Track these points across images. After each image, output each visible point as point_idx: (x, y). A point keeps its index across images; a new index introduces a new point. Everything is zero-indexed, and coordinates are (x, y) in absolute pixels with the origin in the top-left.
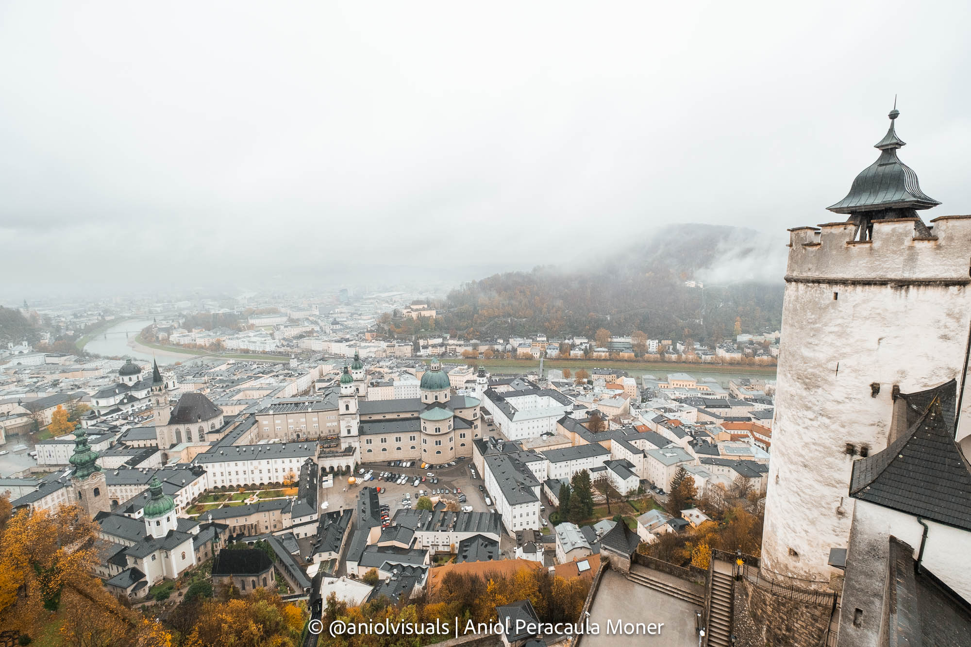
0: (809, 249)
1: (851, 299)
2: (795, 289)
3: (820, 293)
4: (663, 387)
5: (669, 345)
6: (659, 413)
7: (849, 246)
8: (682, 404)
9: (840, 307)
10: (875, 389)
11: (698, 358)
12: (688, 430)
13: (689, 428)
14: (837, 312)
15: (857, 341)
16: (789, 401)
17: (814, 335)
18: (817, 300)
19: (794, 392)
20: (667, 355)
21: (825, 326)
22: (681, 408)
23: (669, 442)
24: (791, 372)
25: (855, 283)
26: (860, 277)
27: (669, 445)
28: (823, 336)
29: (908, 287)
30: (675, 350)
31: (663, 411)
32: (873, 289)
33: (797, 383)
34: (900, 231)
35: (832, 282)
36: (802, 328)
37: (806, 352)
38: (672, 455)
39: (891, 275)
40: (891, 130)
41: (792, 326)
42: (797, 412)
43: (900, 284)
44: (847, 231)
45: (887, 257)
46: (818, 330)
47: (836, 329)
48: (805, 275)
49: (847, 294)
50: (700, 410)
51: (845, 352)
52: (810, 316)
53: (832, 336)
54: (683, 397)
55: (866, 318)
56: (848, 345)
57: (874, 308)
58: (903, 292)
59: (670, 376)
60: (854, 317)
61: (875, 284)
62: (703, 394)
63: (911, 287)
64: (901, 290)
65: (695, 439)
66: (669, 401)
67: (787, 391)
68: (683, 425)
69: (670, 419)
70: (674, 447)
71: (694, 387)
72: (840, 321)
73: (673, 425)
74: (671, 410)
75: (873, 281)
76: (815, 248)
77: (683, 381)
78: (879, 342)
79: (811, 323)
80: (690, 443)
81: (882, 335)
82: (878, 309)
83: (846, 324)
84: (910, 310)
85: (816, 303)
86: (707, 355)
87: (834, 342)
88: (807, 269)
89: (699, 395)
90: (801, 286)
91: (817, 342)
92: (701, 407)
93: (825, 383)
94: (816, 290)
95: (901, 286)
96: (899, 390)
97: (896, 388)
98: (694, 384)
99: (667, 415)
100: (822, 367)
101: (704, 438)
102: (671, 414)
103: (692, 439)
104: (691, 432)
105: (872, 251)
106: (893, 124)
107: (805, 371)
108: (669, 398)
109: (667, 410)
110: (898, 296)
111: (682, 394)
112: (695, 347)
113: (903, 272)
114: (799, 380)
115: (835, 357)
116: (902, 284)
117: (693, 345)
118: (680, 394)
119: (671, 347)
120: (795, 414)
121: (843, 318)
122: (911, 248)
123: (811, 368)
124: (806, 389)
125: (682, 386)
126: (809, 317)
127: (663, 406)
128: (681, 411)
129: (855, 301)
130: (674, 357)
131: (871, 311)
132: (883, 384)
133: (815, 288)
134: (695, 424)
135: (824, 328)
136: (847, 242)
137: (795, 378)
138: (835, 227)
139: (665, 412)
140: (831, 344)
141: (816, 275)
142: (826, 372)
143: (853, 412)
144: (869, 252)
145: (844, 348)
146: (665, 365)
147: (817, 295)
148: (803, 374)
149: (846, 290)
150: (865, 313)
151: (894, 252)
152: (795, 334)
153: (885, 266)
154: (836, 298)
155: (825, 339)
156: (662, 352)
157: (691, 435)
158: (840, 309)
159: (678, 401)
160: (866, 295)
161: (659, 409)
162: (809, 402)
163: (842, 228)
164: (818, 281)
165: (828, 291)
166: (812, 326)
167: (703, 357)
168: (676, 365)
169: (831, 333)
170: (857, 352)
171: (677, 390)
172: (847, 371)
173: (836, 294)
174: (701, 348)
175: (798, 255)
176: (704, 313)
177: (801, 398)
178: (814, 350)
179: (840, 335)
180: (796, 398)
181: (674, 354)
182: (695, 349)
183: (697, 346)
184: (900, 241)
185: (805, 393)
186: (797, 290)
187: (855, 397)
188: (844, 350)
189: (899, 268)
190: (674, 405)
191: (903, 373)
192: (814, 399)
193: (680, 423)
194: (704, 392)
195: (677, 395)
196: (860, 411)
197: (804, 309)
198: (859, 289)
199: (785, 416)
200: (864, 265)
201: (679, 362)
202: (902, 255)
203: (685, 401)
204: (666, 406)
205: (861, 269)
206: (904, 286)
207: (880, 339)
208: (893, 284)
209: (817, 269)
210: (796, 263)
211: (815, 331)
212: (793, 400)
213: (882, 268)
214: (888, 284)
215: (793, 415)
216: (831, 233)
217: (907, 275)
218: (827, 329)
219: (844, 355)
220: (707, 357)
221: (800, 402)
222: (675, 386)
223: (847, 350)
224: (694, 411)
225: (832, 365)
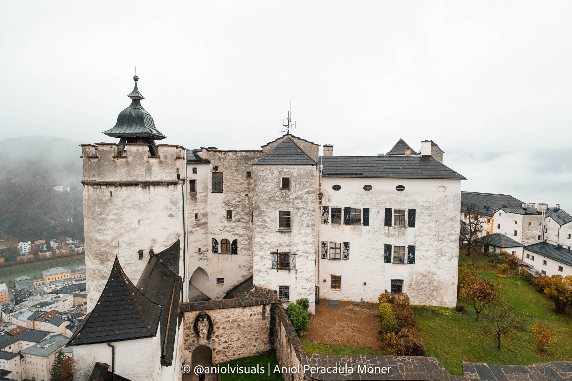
0: (93, 160)
1: (120, 196)
2: (87, 190)
3: (102, 192)
4: (38, 284)
5: (42, 244)
6: (35, 310)
7: (115, 159)
8: (58, 295)
9: (115, 201)
10: (141, 254)
11: (71, 252)
12: (65, 316)
13: (66, 314)
14: (113, 205)
15: (127, 223)
16: (93, 275)
17: (102, 223)
18: (100, 197)
19: (94, 268)
20: (40, 254)
21: (108, 216)
22: (57, 299)
23: (46, 333)
24: (91, 253)
25: (122, 184)
26: (123, 181)
27: (47, 337)
28: (107, 223)
29: (149, 187)
30: (49, 248)
31: (39, 306)
32: (132, 188)
33: (96, 260)
34: (141, 151)
35: (108, 184)
36: (94, 219)
37: (99, 237)
38: (50, 344)
39: (140, 179)
40: (136, 88)
41: (88, 218)
42: (98, 283)
43: (145, 185)
44: (112, 149)
45: (137, 168)
46: (103, 219)
47: (114, 217)
48: (92, 179)
49: (118, 192)
50: (75, 296)
51: (121, 232)
52: (99, 210)
53: (113, 223)
54: (59, 288)
55: (130, 208)
56: (122, 227)
57: (133, 201)
58: (147, 189)
59: (44, 273)
60: (123, 208)
61: (132, 185)
62: (77, 281)
63: (151, 186)
64: (146, 189)
65: (72, 321)
66: (46, 296)
67: (91, 269)
68: (60, 313)
69: (47, 312)
70: (52, 337)
71: (69, 277)
72: (116, 211)
73: (50, 316)
74: (47, 304)
75: (130, 183)
76: (96, 160)
77: (58, 274)
78: (139, 223)
79: (99, 214)
80: (67, 327)
81: (140, 218)
82: (136, 201)
83: (119, 213)
84: (152, 200)
85: (100, 200)
86: (79, 247)
87: (114, 226)
88: (92, 175)
89: (74, 283)
90: (91, 188)
91: (104, 228)
92: (76, 292)
93: (112, 257)
94: (99, 190)
95: (146, 186)
96: (153, 252)
97: (151, 251)
98: (69, 274)
99: (44, 309)
100: (109, 245)
101: (80, 318)
102: (47, 307)
103: (69, 323)
104: (68, 317)
105: (128, 163)
106: (136, 84)
107: (99, 251)
108: (45, 293)
109: (43, 305)
110: (145, 192)
111: (58, 286)
112: (68, 242)
113: (146, 177)
114: (97, 258)
115: (115, 237)
116: (146, 185)
117: (66, 240)
118: (56, 286)
119: (45, 246)
120: (97, 284)
121: (117, 209)
122: (148, 162)
123: (103, 247)
124: (101, 264)
125: (57, 279)
126: (97, 210)
127: (39, 302)
128: (57, 301)
129: (123, 197)
130: (48, 254)
131: (132, 203)
132: (145, 249)
133: (99, 189)
134: (72, 309)
135: (107, 217)
136: (113, 157)
137: (94, 257)
138: (105, 146)
139: (41, 307)
140: (113, 228)
141: (97, 179)
142: (112, 249)
143: (131, 272)
144: (126, 164)
145: (120, 230)
146: (39, 263)
147: (100, 194)
148: (98, 253)
149: (117, 190)
150: (129, 205)
151: (140, 165)
152: (90, 224)
153: (136, 173)
154: (112, 195)
155: (108, 225)
156: (35, 251)
157: (69, 320)
158: (115, 203)
159: (55, 293)
160: (128, 192)
161: (35, 306)
162: (104, 273)
163: (109, 147)
164: (99, 184)
165: (106, 191)
166: (100, 217)
167: (76, 249)
168: (50, 261)
169: (111, 220)
170: (128, 232)
171: (53, 283)
172: (124, 245)
173: (111, 192)
174: (73, 242)
175: (86, 165)
176: (73, 213)
177: (100, 271)
178: (103, 234)
179: (117, 221)
180: (96, 272)
181: (48, 251)
182: (68, 244)
183: (70, 241)
184: (142, 158)
185: (101, 267)
186: (88, 191)
187: (130, 262)
188: (121, 231)
189: (143, 174)
190: (49, 298)
191: (154, 241)
192: (107, 270)
193: (58, 312)
194: (78, 279)
195: (53, 287)
196: (135, 271)
197: (93, 205)
198: (124, 188)
199: (92, 288)
200: (124, 172)
201: (54, 257)
202: (144, 167)
203: (61, 291)
204: (42, 301)
205: (123, 175)
206: (147, 186)
207: (139, 221)
208: (141, 185)
209: (98, 175)
210: (86, 170)
211: (102, 220)
212: (94, 274)
213: (135, 175)
214: (139, 185)
215: (96, 286)
216: (103, 150)
217: (148, 179)
218: (109, 218)
219: (121, 235)
220: (79, 249)
221: (99, 274)
222: (51, 280)
223: (122, 231)
224: (70, 298)
225: (115, 243)
